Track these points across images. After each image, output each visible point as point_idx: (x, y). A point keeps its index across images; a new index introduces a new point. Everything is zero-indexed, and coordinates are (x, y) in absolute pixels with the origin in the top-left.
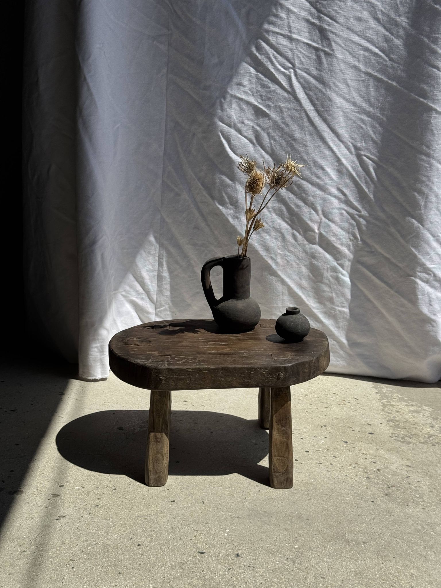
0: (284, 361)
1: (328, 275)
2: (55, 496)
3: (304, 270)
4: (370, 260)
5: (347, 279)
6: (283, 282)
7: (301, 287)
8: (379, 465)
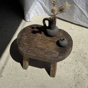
2: (3, 68)
7: (82, 8)
8: (80, 73)
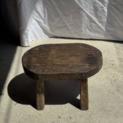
0: (85, 70)
1: (100, 9)
3: (92, 8)
4: (114, 3)
5: (106, 10)
6: (85, 12)
